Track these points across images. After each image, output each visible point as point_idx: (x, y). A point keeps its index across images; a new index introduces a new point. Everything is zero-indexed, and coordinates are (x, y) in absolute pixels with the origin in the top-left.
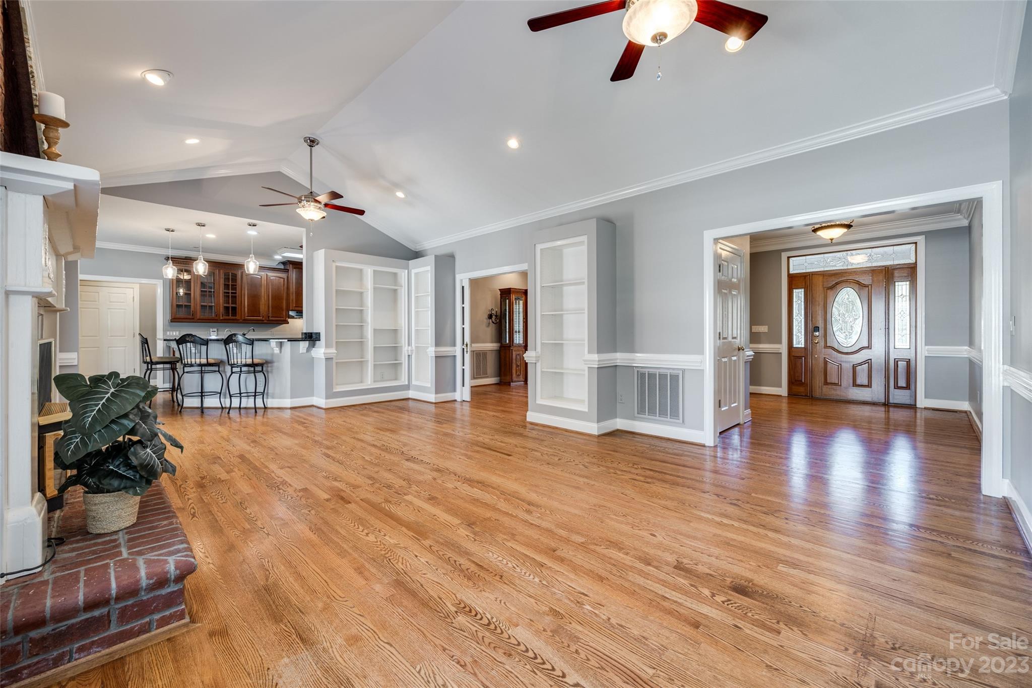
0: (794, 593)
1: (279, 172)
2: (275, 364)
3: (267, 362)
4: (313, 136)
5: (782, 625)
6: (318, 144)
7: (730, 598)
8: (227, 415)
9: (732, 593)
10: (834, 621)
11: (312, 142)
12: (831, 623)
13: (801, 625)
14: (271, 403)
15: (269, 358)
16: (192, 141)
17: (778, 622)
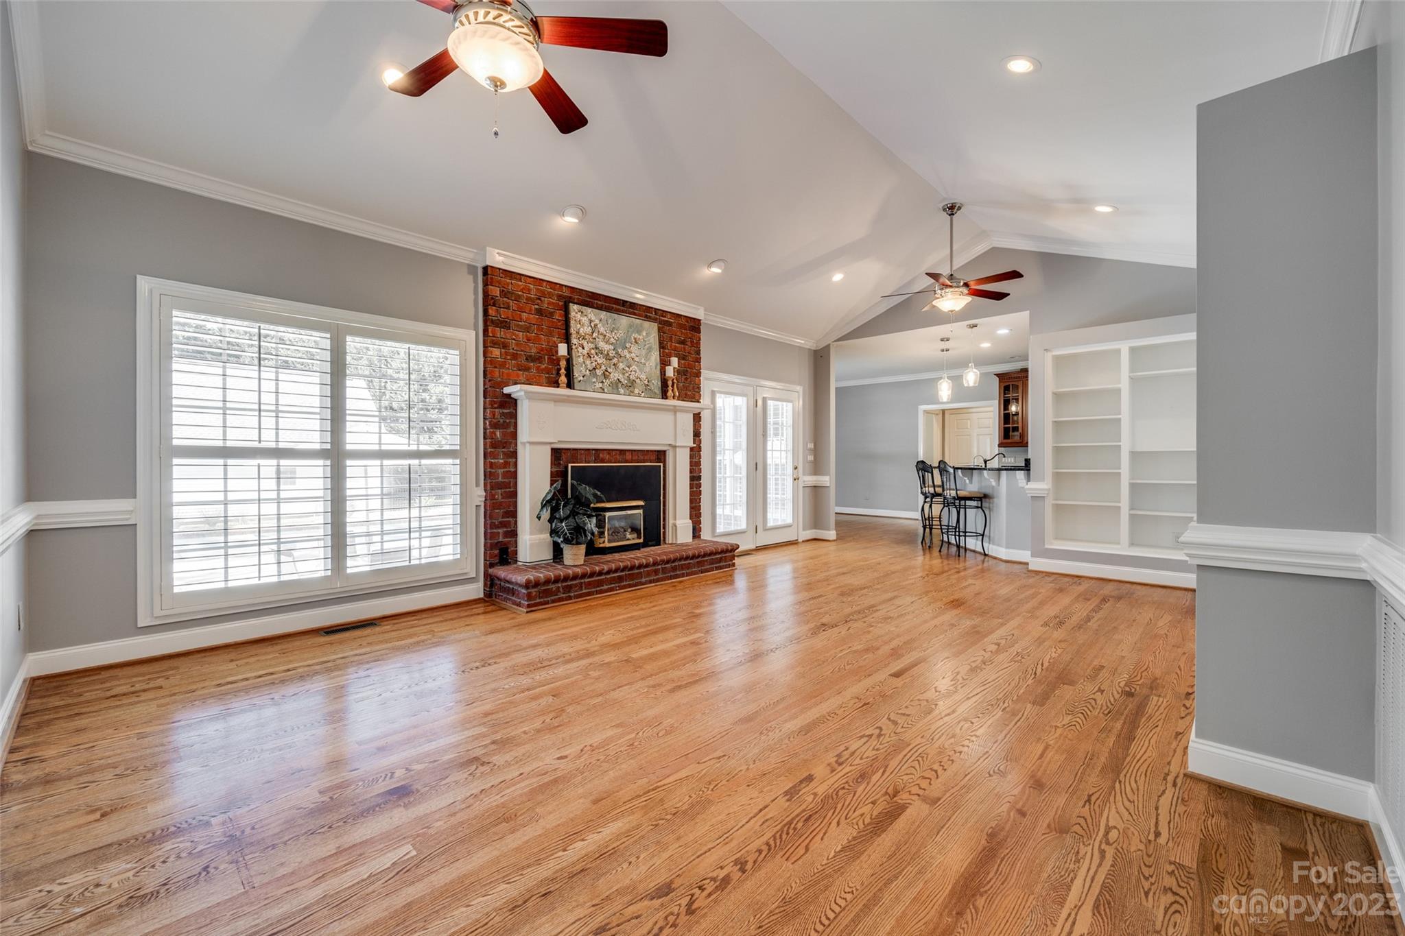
0: (355, 835)
1: (993, 248)
2: (995, 500)
3: (986, 496)
4: (949, 202)
5: (326, 798)
6: (959, 208)
7: (393, 780)
8: (938, 554)
9: (403, 783)
10: (285, 843)
11: (952, 209)
12: (286, 838)
13: (312, 813)
14: (992, 550)
15: (987, 491)
16: (838, 277)
17: (331, 798)
